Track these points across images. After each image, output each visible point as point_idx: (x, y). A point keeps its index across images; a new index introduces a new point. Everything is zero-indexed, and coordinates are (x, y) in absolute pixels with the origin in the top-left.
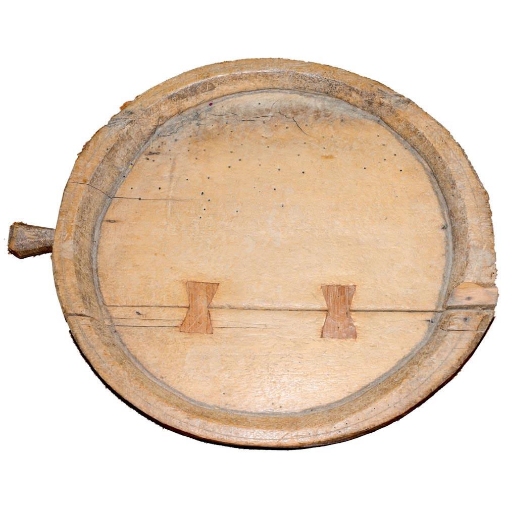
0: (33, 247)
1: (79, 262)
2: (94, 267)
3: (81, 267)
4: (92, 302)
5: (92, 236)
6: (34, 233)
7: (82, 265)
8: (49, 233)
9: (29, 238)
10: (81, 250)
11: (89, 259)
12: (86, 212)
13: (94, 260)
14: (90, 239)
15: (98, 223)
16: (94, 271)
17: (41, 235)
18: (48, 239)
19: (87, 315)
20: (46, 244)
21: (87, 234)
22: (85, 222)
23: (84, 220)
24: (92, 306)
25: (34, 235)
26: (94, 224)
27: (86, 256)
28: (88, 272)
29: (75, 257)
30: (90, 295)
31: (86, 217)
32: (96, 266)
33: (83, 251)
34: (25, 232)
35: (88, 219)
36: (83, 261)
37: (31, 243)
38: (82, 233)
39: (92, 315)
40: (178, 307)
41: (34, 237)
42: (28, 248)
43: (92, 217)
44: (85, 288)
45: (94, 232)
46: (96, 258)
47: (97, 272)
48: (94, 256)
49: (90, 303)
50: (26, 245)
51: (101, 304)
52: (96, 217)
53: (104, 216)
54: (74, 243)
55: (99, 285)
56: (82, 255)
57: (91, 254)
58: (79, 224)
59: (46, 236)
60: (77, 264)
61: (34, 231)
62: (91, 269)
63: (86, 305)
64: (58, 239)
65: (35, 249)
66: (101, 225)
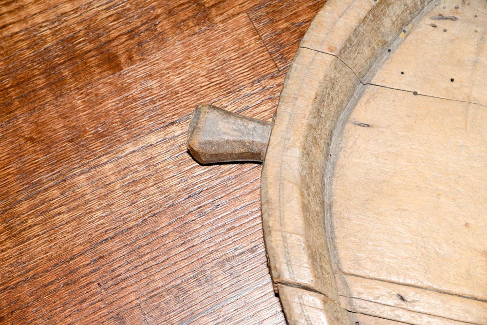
0: (230, 151)
1: (307, 190)
2: (327, 200)
3: (310, 199)
4: (324, 264)
5: (328, 144)
6: (235, 127)
7: (311, 194)
8: (260, 131)
9: (225, 133)
10: (311, 168)
11: (320, 185)
12: (325, 104)
13: (327, 187)
14: (325, 150)
15: (339, 125)
16: (326, 207)
17: (246, 131)
18: (258, 140)
19: (317, 289)
20: (252, 149)
21: (322, 141)
22: (321, 120)
23: (321, 117)
24: (324, 272)
25: (234, 130)
26: (333, 125)
27: (317, 180)
28: (318, 209)
29: (303, 179)
30: (320, 251)
31: (324, 111)
32: (330, 199)
33: (313, 170)
34: (220, 123)
35: (326, 115)
36: (313, 189)
37: (227, 142)
38: (315, 139)
39: (324, 291)
40: (476, 299)
41: (233, 132)
42: (221, 151)
43: (332, 113)
44: (315, 238)
45: (331, 139)
46: (331, 184)
47: (331, 209)
48: (327, 181)
49: (321, 267)
50: (219, 144)
51: (335, 268)
52: (338, 114)
53: (350, 114)
54: (303, 155)
55: (332, 232)
56: (312, 178)
57: (323, 176)
58: (314, 122)
59: (255, 134)
60: (305, 192)
61: (234, 123)
62: (323, 203)
63: (317, 270)
64: (276, 143)
65: (231, 154)
66: (343, 128)
